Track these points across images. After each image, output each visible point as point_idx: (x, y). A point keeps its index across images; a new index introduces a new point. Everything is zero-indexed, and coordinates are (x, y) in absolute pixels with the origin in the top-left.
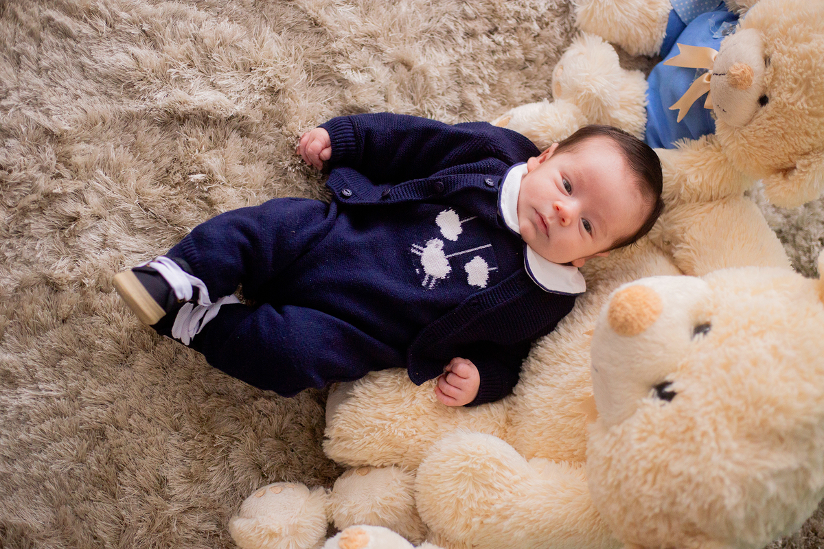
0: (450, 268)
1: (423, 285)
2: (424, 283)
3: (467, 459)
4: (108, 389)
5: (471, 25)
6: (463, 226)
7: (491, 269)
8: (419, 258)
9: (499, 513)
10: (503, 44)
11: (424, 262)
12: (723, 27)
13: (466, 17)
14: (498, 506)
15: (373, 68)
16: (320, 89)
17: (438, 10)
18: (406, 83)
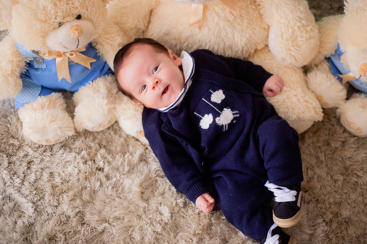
0: (224, 109)
1: (239, 115)
2: (238, 115)
3: (289, 49)
4: (365, 220)
5: (104, 180)
6: (203, 116)
7: (213, 92)
8: (229, 125)
9: (300, 22)
10: (103, 160)
11: (229, 121)
12: (38, 66)
13: (101, 185)
14: (298, 24)
15: (154, 207)
16: (181, 224)
17: (106, 199)
18: (151, 190)
